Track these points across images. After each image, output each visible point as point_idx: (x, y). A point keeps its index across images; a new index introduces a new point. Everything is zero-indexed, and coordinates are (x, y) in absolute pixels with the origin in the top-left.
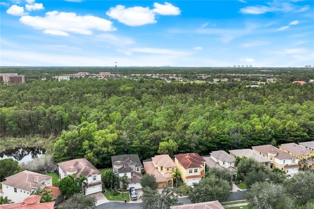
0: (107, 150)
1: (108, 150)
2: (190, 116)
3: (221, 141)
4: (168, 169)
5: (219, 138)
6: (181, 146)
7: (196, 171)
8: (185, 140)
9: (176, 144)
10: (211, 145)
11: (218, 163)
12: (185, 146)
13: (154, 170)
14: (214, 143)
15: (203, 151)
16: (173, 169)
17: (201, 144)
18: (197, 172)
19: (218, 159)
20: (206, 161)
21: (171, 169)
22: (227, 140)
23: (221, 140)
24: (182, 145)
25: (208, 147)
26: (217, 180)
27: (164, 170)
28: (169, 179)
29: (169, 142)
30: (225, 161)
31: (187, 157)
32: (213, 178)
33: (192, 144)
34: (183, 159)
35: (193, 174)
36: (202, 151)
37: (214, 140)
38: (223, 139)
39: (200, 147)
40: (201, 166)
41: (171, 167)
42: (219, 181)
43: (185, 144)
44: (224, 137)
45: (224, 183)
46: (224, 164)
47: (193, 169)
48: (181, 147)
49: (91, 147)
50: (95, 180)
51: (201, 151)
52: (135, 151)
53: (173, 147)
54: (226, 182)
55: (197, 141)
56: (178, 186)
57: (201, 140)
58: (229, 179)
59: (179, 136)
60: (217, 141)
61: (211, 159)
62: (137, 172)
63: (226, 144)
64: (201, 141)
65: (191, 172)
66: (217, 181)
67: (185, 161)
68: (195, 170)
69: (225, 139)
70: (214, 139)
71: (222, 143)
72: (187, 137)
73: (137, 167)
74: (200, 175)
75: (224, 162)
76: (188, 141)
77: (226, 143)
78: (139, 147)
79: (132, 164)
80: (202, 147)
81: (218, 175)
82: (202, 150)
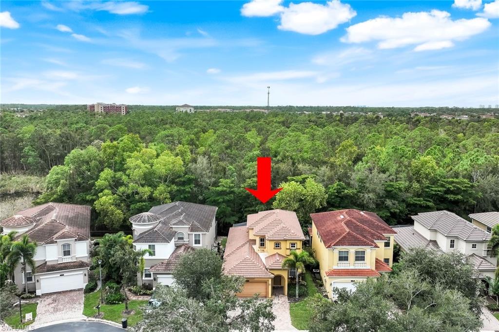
0: (149, 193)
1: (152, 193)
2: (370, 137)
3: (448, 191)
4: (277, 245)
5: (442, 186)
6: (337, 196)
7: (360, 257)
8: (348, 184)
9: (323, 189)
10: (419, 201)
11: (435, 243)
12: (347, 196)
13: (242, 246)
14: (428, 197)
15: (395, 213)
16: (293, 245)
17: (389, 194)
18: (363, 259)
19: (436, 231)
20: (396, 233)
21: (288, 245)
22: (464, 190)
23: (448, 189)
24: (340, 195)
25: (409, 205)
26: (424, 286)
27: (270, 245)
28: (277, 273)
29: (307, 184)
30: (457, 238)
31: (342, 217)
32: (409, 280)
33: (366, 195)
34: (329, 223)
35: (351, 264)
36: (393, 215)
37: (427, 190)
38: (454, 186)
39: (388, 202)
40: (381, 244)
41: (286, 240)
42: (429, 293)
43: (346, 191)
44: (456, 183)
45: (448, 299)
46: (452, 246)
47: (352, 250)
48: (338, 200)
49: (116, 184)
50: (69, 254)
51: (391, 213)
52: (221, 200)
53: (315, 197)
54: (456, 296)
55: (383, 188)
56: (302, 295)
57: (392, 186)
58: (468, 288)
59: (336, 173)
60: (436, 191)
61: (415, 233)
62: (194, 245)
63: (462, 202)
64: (389, 189)
65: (343, 258)
66: (424, 292)
67: (333, 227)
68: (357, 252)
69: (458, 189)
70: (428, 187)
71: (451, 197)
72: (355, 177)
73: (194, 233)
74: (374, 269)
75: (452, 242)
76: (357, 187)
77: (460, 197)
78: (233, 192)
79: (181, 222)
80: (394, 204)
81: (429, 273)
82: (392, 211)
